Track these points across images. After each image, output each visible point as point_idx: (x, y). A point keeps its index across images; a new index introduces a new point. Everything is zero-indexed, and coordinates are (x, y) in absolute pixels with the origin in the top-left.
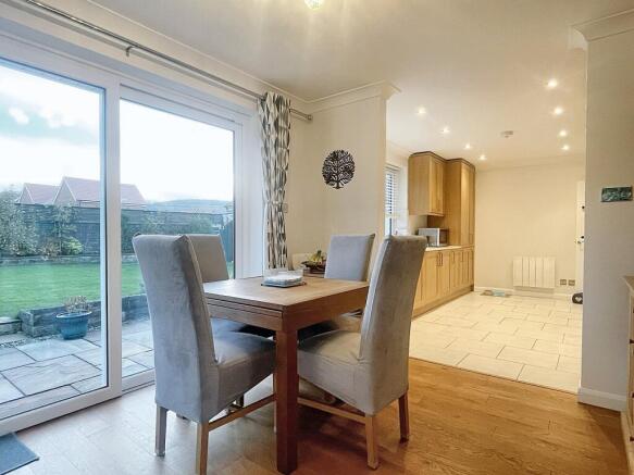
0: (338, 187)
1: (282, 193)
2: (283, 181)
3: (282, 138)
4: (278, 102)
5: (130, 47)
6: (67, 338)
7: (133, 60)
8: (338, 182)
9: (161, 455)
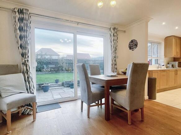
0: (133, 50)
1: (116, 53)
2: (116, 49)
3: (115, 38)
4: (114, 29)
5: (78, 23)
6: (71, 88)
7: (79, 26)
8: (133, 49)
9: (82, 111)
